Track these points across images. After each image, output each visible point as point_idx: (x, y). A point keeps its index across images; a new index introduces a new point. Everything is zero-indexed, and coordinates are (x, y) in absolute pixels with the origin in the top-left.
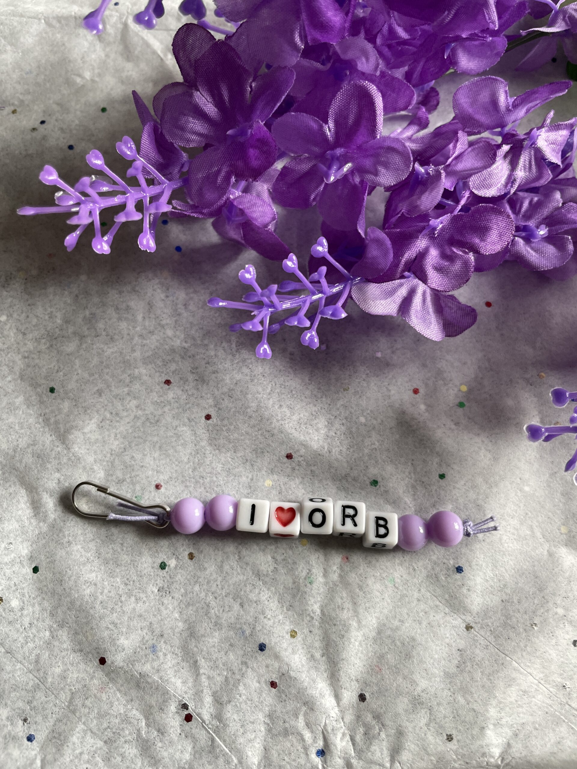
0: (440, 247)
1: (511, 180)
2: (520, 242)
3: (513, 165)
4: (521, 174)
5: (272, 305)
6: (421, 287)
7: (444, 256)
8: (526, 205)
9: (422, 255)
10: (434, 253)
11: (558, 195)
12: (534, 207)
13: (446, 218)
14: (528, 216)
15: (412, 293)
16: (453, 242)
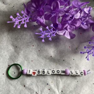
0: (70, 25)
1: (80, 16)
2: (82, 25)
3: (81, 14)
4: (82, 15)
5: (44, 34)
6: (67, 31)
7: (70, 27)
8: (83, 19)
9: (67, 27)
10: (69, 26)
11: (88, 18)
12: (84, 20)
13: (71, 21)
14: (83, 21)
15: (65, 32)
16: (72, 25)
